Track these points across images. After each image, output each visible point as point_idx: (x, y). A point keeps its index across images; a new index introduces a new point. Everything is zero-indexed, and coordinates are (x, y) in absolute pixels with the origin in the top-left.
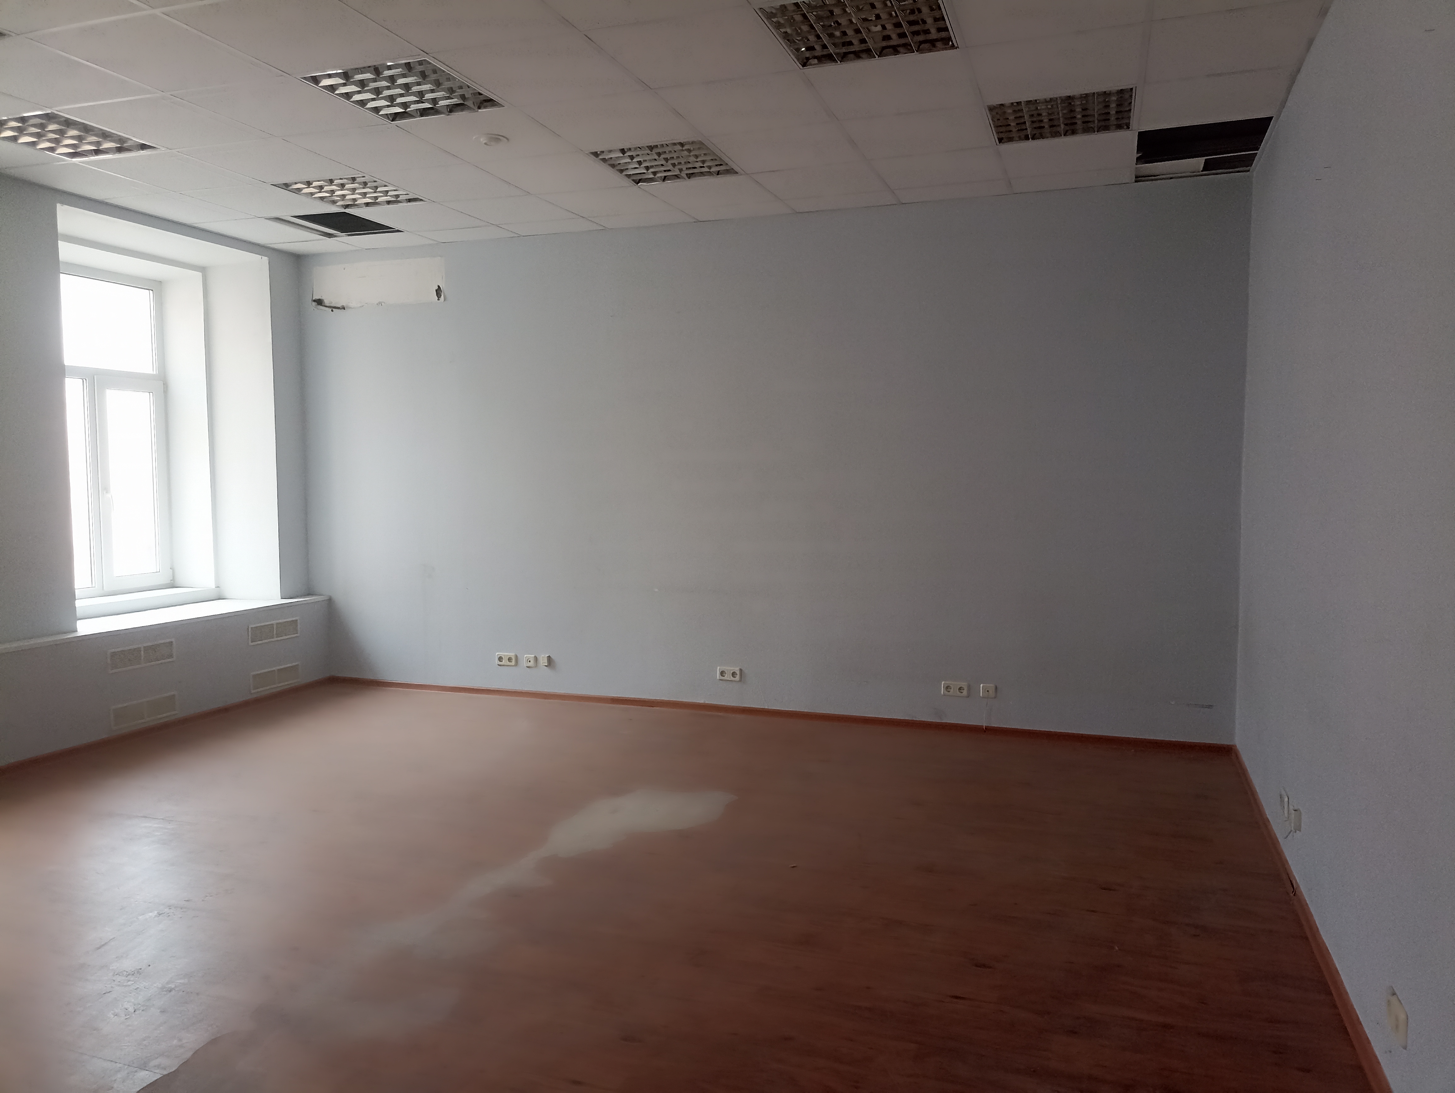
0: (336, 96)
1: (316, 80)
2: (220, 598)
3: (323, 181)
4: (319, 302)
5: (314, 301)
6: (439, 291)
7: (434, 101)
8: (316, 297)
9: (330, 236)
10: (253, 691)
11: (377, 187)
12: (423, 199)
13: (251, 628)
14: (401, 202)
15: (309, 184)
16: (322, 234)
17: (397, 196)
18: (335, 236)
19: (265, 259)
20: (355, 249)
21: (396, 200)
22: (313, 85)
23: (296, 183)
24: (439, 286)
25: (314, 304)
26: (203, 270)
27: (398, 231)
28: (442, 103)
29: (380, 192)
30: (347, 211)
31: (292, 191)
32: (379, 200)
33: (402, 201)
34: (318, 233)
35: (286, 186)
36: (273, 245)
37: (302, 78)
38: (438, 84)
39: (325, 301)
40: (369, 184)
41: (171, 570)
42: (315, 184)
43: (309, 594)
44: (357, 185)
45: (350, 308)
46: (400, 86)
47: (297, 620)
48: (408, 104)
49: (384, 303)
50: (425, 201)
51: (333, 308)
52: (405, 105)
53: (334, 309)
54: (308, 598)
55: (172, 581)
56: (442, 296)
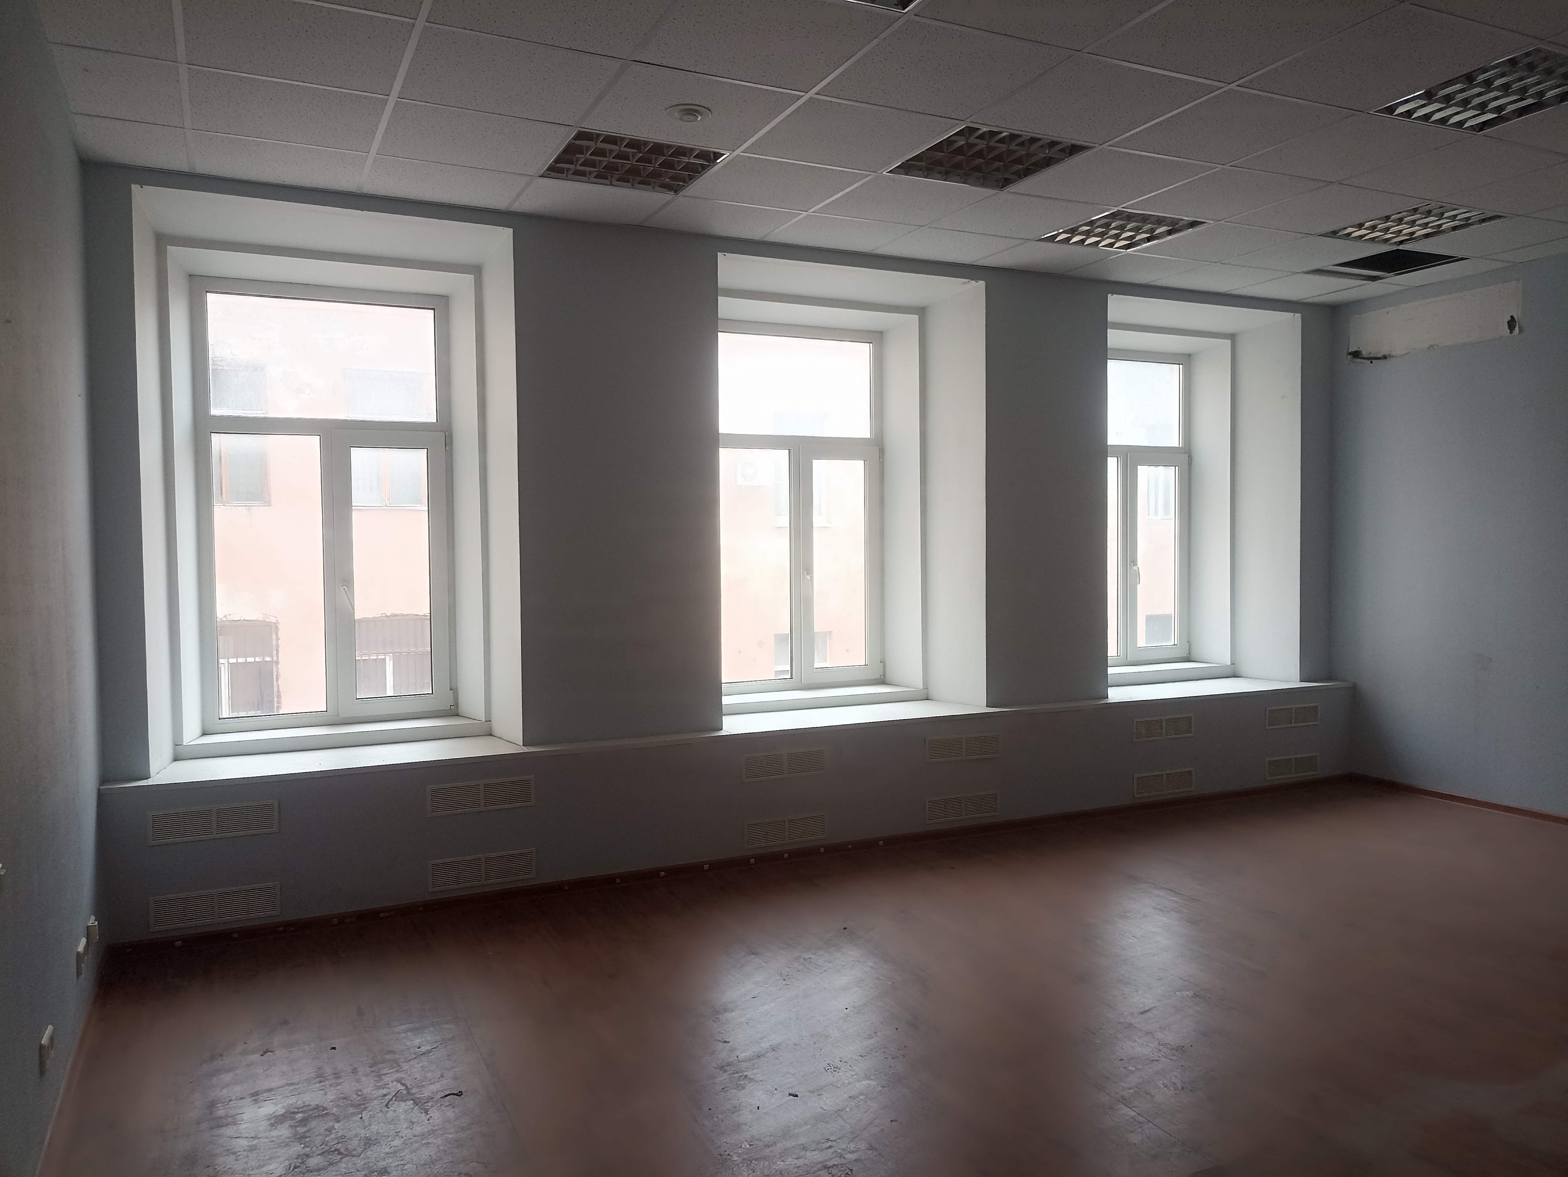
0: (1414, 121)
1: (1391, 110)
2: (1235, 676)
3: (1378, 219)
4: (1356, 354)
5: (1350, 354)
6: (1512, 324)
7: (1541, 94)
8: (1352, 349)
9: (1374, 279)
10: (1268, 778)
11: (1443, 214)
12: (1502, 214)
13: (1269, 710)
14: (1473, 225)
15: (1360, 226)
16: (1365, 278)
17: (1468, 218)
18: (1381, 278)
19: (1298, 316)
20: (1403, 289)
21: (1467, 224)
22: (1388, 116)
23: (1346, 228)
24: (1512, 317)
25: (1349, 357)
26: (1232, 337)
27: (1462, 259)
28: (1549, 94)
29: (1446, 218)
30: (1401, 247)
31: (1339, 238)
32: (1444, 227)
33: (1473, 223)
34: (1361, 278)
35: (1334, 234)
36: (1307, 300)
37: (1374, 112)
38: (1549, 72)
39: (1363, 352)
40: (1433, 211)
41: (1188, 644)
42: (1367, 224)
43: (1329, 679)
44: (1419, 216)
45: (1393, 356)
46: (1497, 89)
47: (1317, 707)
48: (1503, 107)
49: (1437, 345)
50: (1507, 217)
51: (1371, 359)
52: (1499, 109)
53: (1373, 361)
54: (1332, 683)
55: (1188, 655)
56: (1517, 329)
